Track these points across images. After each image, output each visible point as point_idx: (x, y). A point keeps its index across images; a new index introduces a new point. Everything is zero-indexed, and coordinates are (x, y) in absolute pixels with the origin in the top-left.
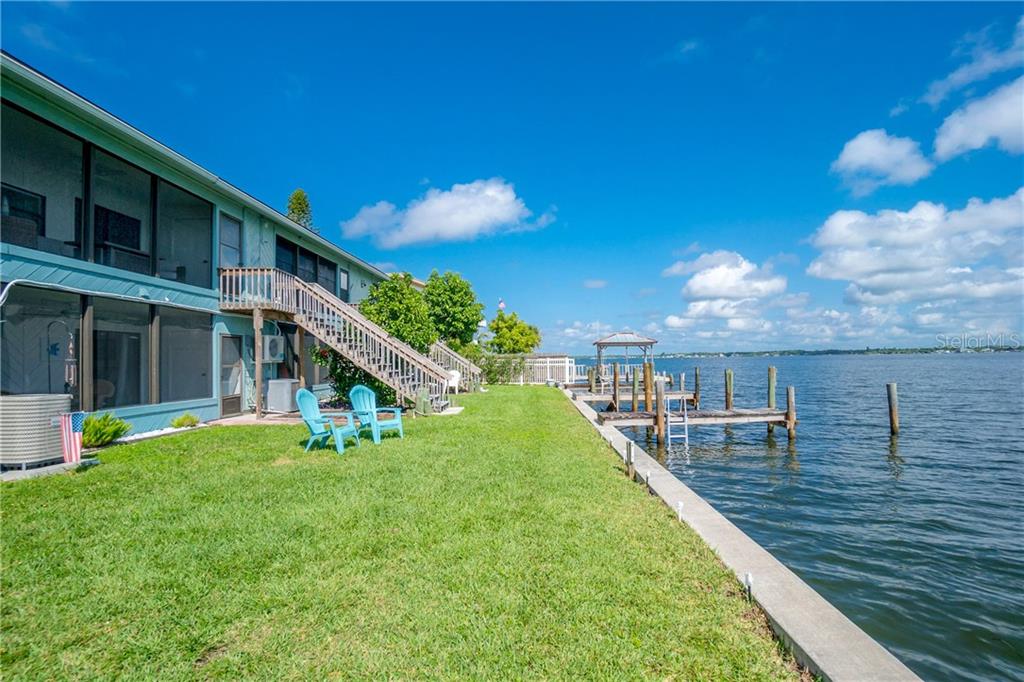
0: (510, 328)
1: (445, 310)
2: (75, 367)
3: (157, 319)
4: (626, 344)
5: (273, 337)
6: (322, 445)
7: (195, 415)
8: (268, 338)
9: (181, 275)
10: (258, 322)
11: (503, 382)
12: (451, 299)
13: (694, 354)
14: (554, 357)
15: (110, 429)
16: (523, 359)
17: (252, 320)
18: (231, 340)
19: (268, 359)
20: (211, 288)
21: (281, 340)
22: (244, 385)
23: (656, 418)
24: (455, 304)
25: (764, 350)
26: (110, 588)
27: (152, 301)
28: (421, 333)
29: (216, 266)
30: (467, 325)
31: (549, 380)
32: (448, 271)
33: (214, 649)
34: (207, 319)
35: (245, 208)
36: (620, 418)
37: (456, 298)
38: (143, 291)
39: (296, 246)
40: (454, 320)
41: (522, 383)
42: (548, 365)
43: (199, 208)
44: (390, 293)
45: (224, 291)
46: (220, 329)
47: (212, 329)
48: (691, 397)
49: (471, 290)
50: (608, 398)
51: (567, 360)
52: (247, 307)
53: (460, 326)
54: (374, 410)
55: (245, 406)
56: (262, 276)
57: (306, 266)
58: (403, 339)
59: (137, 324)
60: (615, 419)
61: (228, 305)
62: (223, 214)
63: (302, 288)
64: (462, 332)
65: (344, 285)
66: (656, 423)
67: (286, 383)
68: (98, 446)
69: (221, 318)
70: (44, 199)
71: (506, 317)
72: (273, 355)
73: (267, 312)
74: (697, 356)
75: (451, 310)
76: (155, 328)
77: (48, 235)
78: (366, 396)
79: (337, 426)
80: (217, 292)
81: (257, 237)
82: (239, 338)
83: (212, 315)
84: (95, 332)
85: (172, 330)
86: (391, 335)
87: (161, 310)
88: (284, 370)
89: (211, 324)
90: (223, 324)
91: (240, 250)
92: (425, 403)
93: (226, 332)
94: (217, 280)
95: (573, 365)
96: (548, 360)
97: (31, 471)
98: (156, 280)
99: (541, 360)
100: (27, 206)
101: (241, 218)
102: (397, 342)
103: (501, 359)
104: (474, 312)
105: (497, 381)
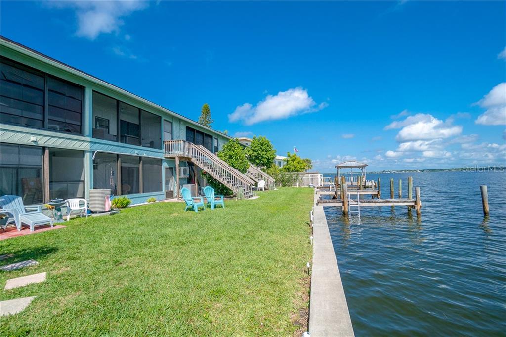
0: (293, 160)
1: (259, 154)
2: (115, 180)
3: (142, 162)
4: (351, 167)
5: (185, 167)
6: (191, 209)
7: (155, 198)
8: (182, 168)
9: (152, 145)
10: (177, 162)
11: (289, 186)
12: (261, 148)
13: (402, 171)
14: (313, 174)
15: (125, 202)
16: (298, 175)
17: (175, 161)
18: (169, 169)
19: (183, 176)
20: (161, 149)
21: (188, 168)
22: (174, 186)
23: (343, 202)
24: (263, 151)
25: (444, 168)
26: (104, 246)
27: (140, 155)
28: (242, 164)
29: (162, 140)
30: (268, 160)
31: (310, 184)
32: (260, 136)
33: (121, 263)
34: (159, 161)
35: (173, 117)
36: (326, 202)
37: (263, 148)
38: (137, 152)
39: (195, 130)
40: (263, 158)
41: (298, 186)
42: (310, 177)
43: (156, 119)
44: (229, 148)
45: (166, 150)
46: (165, 165)
47: (162, 165)
48: (376, 193)
49: (270, 144)
50: (333, 193)
51: (319, 175)
52: (173, 156)
53: (265, 160)
54: (214, 196)
55: (175, 195)
56: (178, 144)
57: (199, 138)
58: (234, 167)
59: (136, 164)
60: (324, 202)
61: (168, 155)
62: (164, 120)
63: (194, 147)
64: (266, 163)
65: (216, 145)
66: (344, 205)
67: (190, 185)
68: (122, 208)
69: (165, 161)
70: (109, 120)
71: (291, 155)
72: (185, 174)
73: (181, 158)
74: (403, 172)
75: (261, 153)
76: (141, 166)
77: (110, 133)
78: (211, 190)
79: (195, 202)
80: (163, 150)
81: (178, 128)
82: (172, 168)
83: (162, 159)
84: (121, 167)
85: (147, 166)
86: (230, 165)
87: (143, 158)
88: (190, 181)
89: (161, 163)
90: (165, 163)
91: (172, 133)
92: (241, 194)
93: (167, 166)
94: (163, 146)
95: (322, 178)
96: (310, 175)
97: (100, 214)
98: (141, 147)
99: (306, 175)
100: (104, 123)
101: (171, 121)
102: (232, 168)
103: (287, 174)
104: (271, 154)
105: (287, 185)
